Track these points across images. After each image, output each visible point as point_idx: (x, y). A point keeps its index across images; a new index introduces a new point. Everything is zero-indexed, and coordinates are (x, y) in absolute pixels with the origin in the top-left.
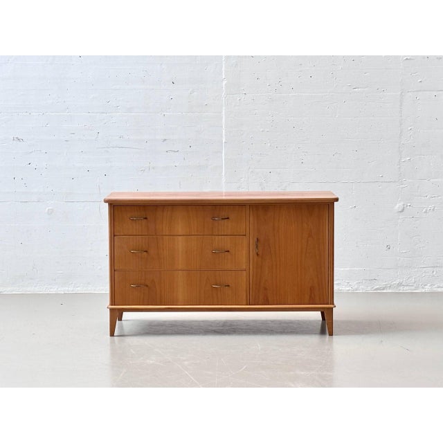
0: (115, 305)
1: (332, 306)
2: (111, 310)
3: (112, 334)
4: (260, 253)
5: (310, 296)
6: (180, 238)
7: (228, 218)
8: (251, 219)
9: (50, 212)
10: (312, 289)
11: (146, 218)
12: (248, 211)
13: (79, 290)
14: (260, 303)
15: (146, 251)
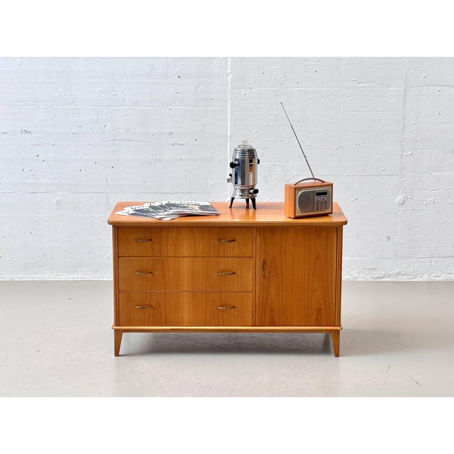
0: (119, 326)
1: (339, 328)
2: (116, 331)
3: (117, 354)
4: (267, 276)
5: (317, 317)
6: (185, 259)
7: (234, 240)
8: (258, 241)
9: (59, 203)
10: (319, 311)
11: (151, 240)
12: (254, 234)
13: (88, 277)
14: (266, 324)
15: (151, 273)
